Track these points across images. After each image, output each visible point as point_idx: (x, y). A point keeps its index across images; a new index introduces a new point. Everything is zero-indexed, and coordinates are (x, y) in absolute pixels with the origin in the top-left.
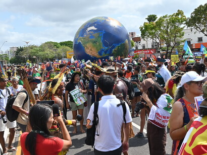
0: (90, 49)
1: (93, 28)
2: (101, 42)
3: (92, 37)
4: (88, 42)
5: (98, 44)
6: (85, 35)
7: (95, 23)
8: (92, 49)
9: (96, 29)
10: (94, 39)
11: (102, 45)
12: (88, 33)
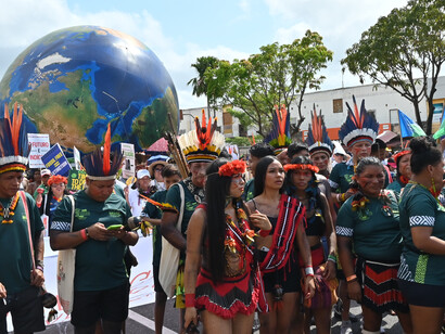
0: (56, 125)
1: (57, 58)
2: (91, 98)
3: (58, 86)
4: (45, 105)
5: (81, 106)
6: (33, 85)
7: (62, 43)
8: (66, 127)
9: (67, 60)
10: (65, 93)
11: (94, 106)
12: (41, 76)
